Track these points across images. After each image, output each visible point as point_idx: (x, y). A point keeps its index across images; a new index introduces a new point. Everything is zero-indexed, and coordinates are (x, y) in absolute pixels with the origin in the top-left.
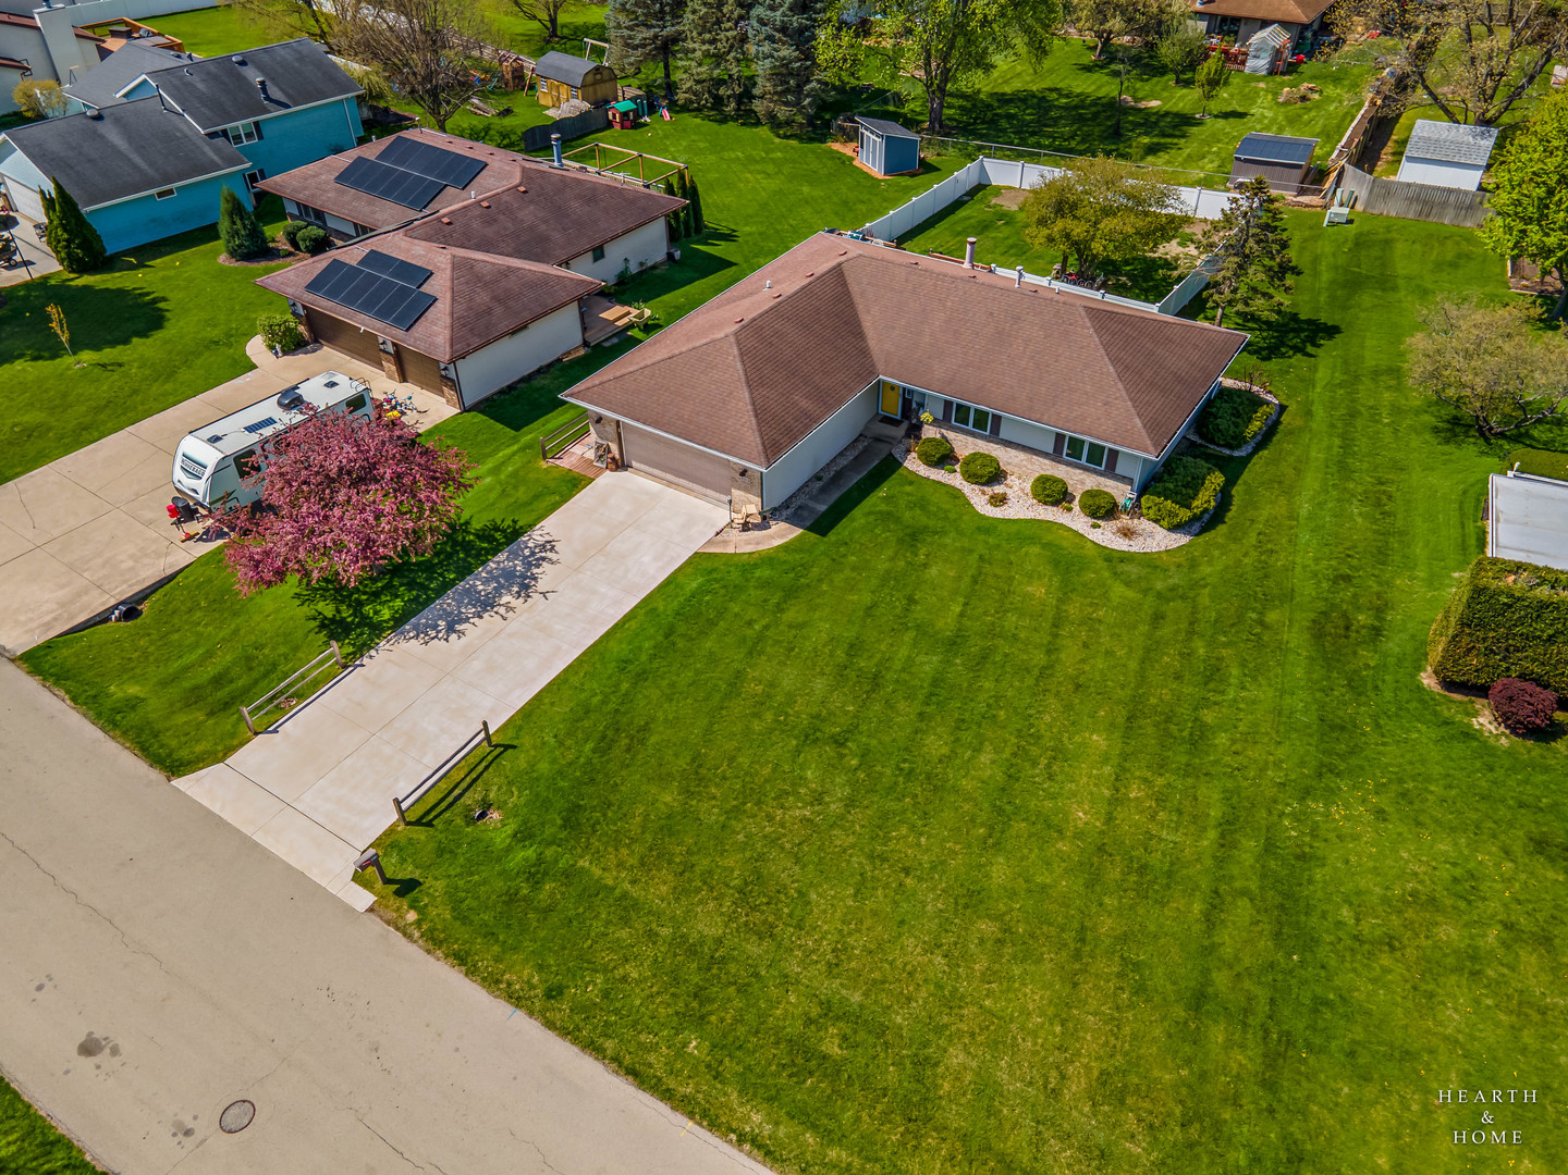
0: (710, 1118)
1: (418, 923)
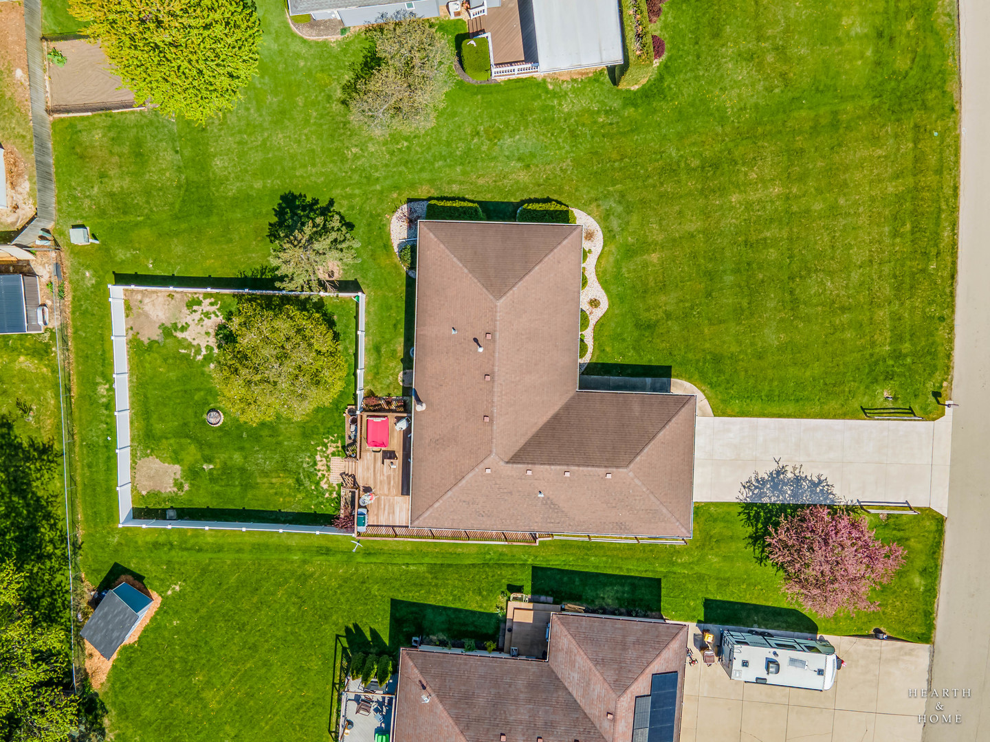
0: (954, 246)
1: (946, 380)
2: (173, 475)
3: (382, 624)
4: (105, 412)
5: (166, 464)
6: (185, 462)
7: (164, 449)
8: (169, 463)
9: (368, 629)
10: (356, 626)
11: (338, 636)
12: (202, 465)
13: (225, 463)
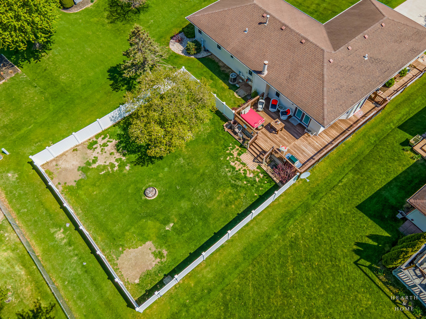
2: (149, 251)
3: (371, 227)
4: (70, 248)
5: (140, 247)
6: (152, 235)
7: (130, 239)
8: (141, 245)
9: (367, 239)
10: (358, 244)
11: (356, 263)
12: (165, 228)
13: (180, 215)
